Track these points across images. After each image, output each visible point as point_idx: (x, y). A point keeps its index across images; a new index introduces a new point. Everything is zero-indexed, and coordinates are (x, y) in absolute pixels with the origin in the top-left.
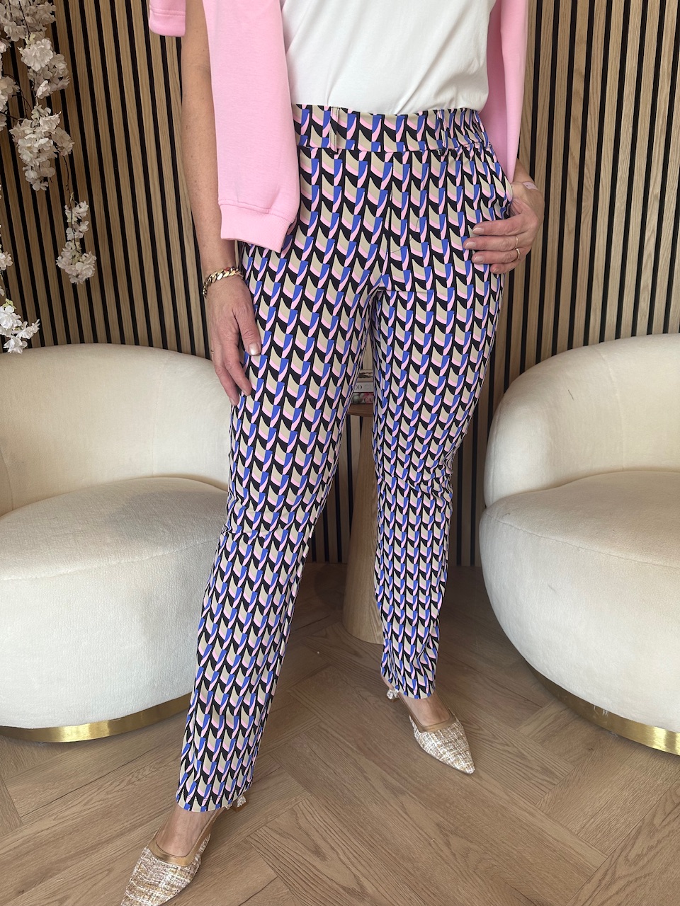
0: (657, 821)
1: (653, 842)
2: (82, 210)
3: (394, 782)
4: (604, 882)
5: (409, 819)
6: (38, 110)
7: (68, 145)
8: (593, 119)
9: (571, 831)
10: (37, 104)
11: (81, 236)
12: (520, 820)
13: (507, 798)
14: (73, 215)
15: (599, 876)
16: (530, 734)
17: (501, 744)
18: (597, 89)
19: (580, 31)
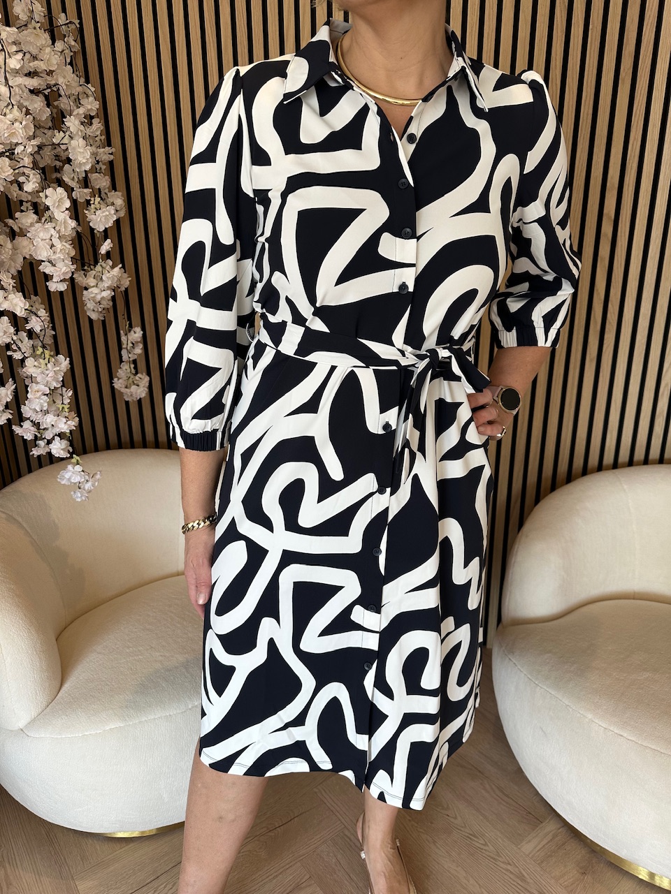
2: (136, 335)
6: (101, 265)
7: (126, 282)
8: (619, 260)
10: (101, 261)
11: (136, 357)
14: (129, 341)
16: (530, 853)
17: (503, 863)
18: (625, 233)
19: (612, 178)
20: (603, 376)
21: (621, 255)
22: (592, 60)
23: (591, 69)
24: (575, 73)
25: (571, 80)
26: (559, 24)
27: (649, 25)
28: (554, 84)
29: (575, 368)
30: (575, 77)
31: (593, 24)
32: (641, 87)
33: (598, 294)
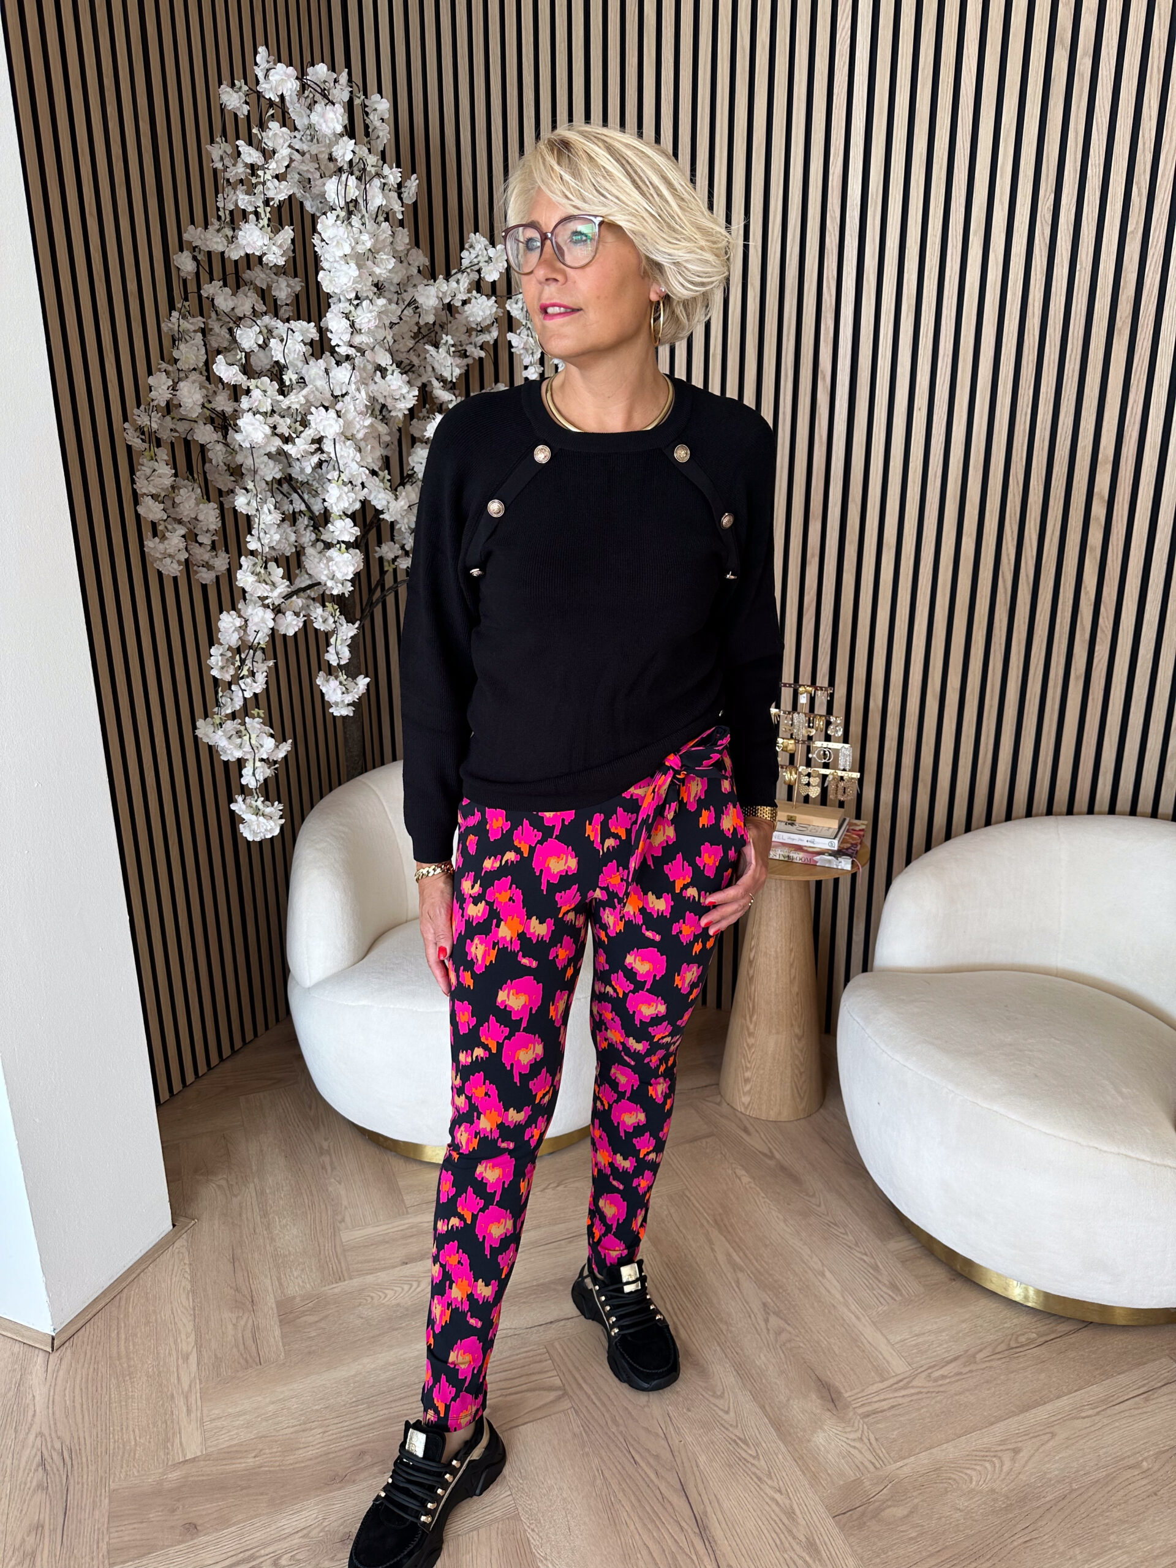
0: (979, 1356)
1: (962, 1370)
3: (738, 1260)
4: (896, 1386)
5: (739, 1293)
9: (888, 1341)
12: (844, 1320)
13: (841, 1299)
15: (892, 1381)
18: (1122, 517)
19: (1105, 448)
20: (1093, 699)
21: (1117, 545)
22: (1079, 306)
23: (1078, 318)
24: (1057, 322)
25: (1052, 330)
26: (1038, 267)
27: (1153, 264)
28: (1031, 336)
29: (1055, 687)
30: (1057, 327)
31: (1081, 264)
32: (1142, 337)
33: (1087, 593)
